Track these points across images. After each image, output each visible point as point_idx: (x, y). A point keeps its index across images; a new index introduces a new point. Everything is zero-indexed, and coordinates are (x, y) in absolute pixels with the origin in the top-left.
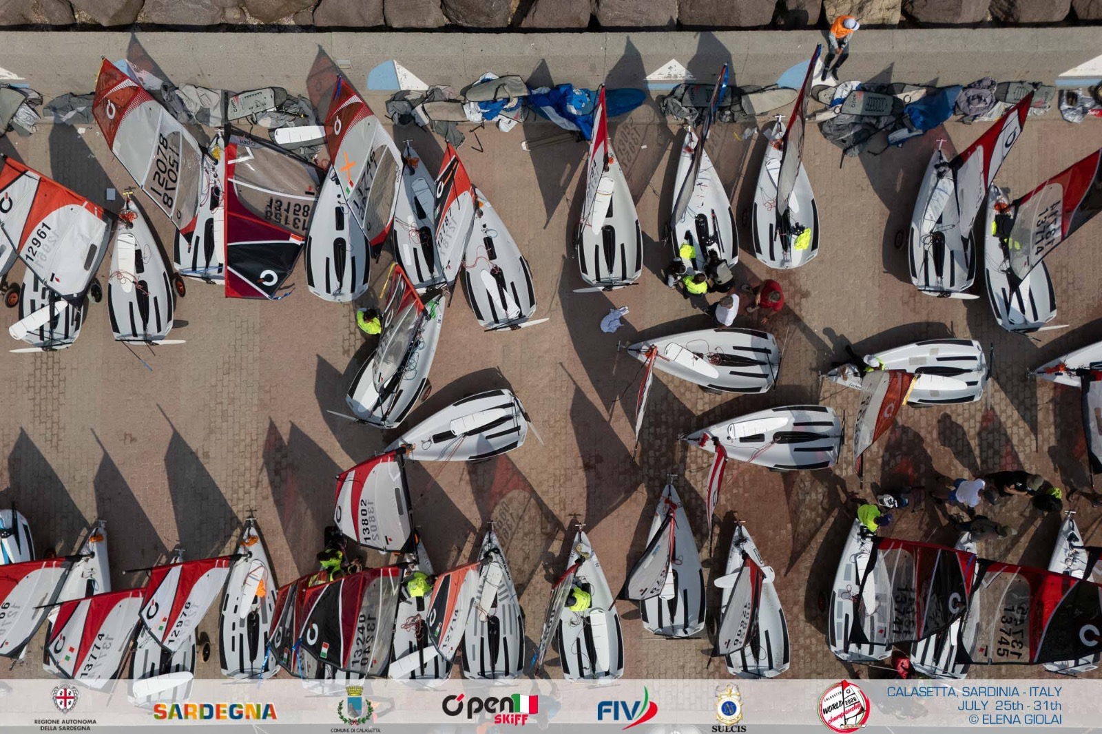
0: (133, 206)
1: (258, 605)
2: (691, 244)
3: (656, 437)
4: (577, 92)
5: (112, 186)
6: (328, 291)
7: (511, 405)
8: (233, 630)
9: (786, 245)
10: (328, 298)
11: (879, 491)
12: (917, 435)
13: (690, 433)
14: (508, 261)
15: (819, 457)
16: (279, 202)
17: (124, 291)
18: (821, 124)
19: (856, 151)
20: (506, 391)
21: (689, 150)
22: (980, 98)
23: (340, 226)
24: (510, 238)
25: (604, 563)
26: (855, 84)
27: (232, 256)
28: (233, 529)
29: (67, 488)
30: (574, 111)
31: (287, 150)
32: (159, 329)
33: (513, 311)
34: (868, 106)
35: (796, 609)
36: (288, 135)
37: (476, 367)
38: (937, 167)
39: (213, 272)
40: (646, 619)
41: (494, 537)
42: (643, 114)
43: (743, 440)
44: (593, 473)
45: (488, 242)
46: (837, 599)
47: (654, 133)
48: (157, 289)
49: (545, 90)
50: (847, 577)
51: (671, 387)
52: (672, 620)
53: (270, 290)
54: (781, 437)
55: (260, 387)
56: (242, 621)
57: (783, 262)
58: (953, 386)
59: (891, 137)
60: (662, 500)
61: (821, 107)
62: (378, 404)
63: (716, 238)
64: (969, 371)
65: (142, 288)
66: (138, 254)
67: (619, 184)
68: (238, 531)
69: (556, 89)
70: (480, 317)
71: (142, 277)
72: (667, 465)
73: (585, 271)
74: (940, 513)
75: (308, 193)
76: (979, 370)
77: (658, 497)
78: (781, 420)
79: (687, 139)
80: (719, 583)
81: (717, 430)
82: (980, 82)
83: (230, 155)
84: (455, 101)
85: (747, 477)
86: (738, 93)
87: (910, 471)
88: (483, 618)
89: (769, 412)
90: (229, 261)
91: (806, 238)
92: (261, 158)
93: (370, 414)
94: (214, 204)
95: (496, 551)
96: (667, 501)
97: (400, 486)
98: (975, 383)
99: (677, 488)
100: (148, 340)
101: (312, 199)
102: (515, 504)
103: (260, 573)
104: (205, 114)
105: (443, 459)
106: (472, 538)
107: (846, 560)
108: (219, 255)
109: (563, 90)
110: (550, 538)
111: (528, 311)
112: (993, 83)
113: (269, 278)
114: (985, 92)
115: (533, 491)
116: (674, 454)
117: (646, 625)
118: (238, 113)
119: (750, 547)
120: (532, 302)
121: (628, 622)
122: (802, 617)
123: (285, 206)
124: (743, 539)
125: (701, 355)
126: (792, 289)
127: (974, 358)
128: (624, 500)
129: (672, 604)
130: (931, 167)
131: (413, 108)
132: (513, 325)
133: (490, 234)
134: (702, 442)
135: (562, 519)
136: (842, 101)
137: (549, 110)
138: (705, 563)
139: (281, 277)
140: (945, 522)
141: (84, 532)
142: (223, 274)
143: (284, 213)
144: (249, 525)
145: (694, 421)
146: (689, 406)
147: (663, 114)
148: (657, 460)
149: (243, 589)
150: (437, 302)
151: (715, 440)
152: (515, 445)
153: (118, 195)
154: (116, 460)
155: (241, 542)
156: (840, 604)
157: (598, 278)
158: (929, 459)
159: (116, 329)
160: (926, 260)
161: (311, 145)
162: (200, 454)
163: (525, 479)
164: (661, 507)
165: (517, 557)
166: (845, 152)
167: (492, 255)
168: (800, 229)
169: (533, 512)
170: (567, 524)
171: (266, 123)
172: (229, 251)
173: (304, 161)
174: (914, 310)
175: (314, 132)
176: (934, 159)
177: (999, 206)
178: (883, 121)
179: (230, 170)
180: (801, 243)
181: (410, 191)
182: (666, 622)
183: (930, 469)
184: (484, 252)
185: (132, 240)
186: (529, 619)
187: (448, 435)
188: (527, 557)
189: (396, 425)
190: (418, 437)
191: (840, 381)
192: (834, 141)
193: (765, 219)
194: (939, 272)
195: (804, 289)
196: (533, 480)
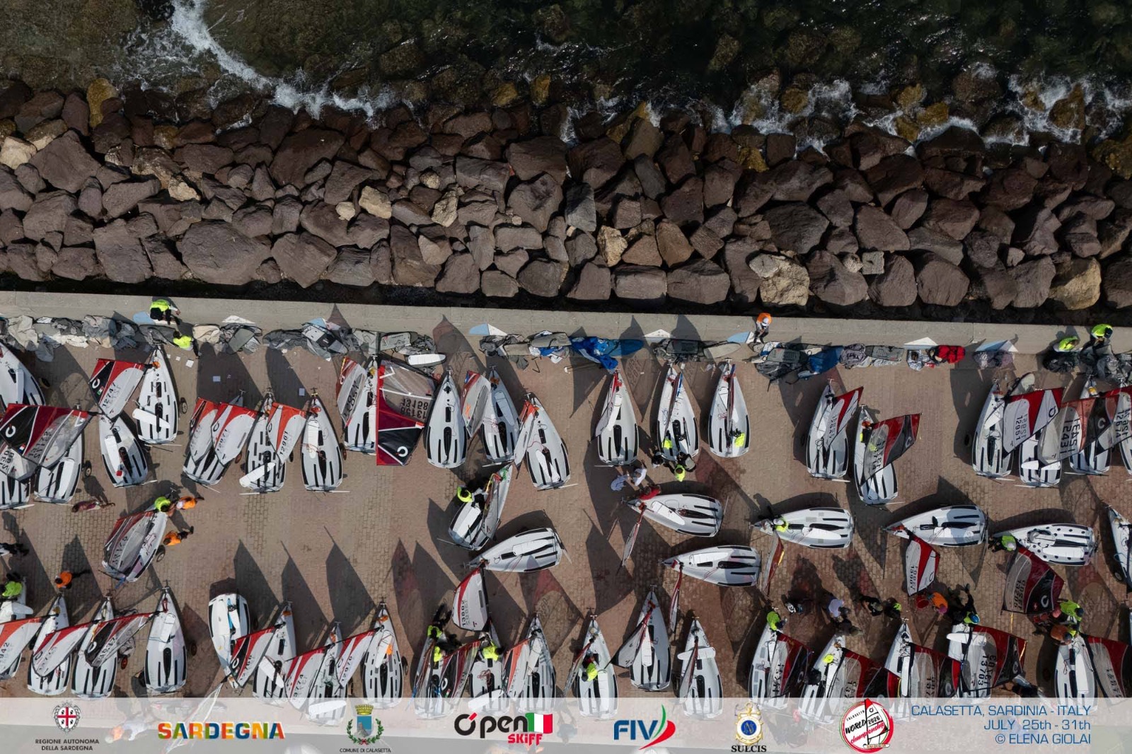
0: (318, 403)
1: (387, 659)
2: (670, 439)
3: (645, 559)
4: (601, 342)
5: (302, 387)
6: (440, 461)
7: (552, 538)
8: (371, 676)
9: (729, 444)
10: (439, 465)
11: (786, 600)
12: (812, 565)
13: (666, 558)
14: (554, 445)
15: (746, 579)
16: (409, 401)
17: (311, 456)
18: (756, 364)
19: (778, 381)
20: (549, 530)
21: (670, 379)
22: (854, 356)
23: (448, 419)
24: (555, 431)
25: (608, 641)
26: (776, 344)
27: (381, 438)
28: (370, 609)
29: (266, 578)
30: (598, 353)
31: (417, 369)
32: (333, 483)
33: (555, 478)
34: (785, 357)
35: (730, 675)
36: (417, 360)
37: (529, 510)
38: (827, 397)
39: (368, 447)
40: (633, 678)
41: (537, 621)
42: (642, 354)
43: (700, 565)
44: (602, 582)
45: (541, 432)
46: (755, 670)
47: (650, 365)
48: (332, 457)
49: (580, 340)
50: (762, 656)
51: (655, 528)
52: (650, 679)
53: (403, 460)
54: (723, 565)
55: (392, 518)
56: (376, 670)
57: (728, 453)
58: (832, 537)
59: (799, 375)
60: (646, 602)
61: (755, 354)
62: (468, 534)
63: (685, 436)
64: (842, 528)
65: (322, 456)
66: (320, 433)
67: (625, 399)
68: (373, 611)
69: (587, 339)
70: (534, 481)
71: (322, 448)
72: (651, 578)
73: (602, 455)
74: (825, 616)
75: (427, 395)
76: (849, 528)
77: (644, 599)
78: (723, 554)
79: (669, 372)
80: (680, 656)
81: (682, 558)
82: (855, 345)
83: (381, 373)
84: (524, 342)
85: (702, 588)
86: (703, 345)
87: (807, 589)
88: (529, 673)
89: (715, 549)
90: (380, 441)
91: (742, 439)
92: (399, 373)
93: (463, 540)
94: (369, 403)
95: (539, 630)
96: (650, 602)
97: (481, 589)
98: (846, 536)
99: (657, 595)
100: (326, 490)
101: (430, 399)
102: (552, 600)
103: (389, 639)
104: (366, 346)
105: (508, 570)
106: (524, 620)
107: (762, 645)
108: (372, 437)
109: (592, 341)
110: (573, 623)
111: (566, 479)
112: (862, 348)
113: (403, 452)
114: (857, 353)
115: (563, 592)
116: (656, 571)
117: (633, 682)
118: (387, 346)
119: (701, 634)
120: (568, 474)
121: (622, 679)
122: (734, 680)
123: (412, 403)
124: (696, 629)
125: (674, 510)
126: (734, 468)
127: (846, 520)
128: (622, 598)
129: (650, 669)
130: (823, 396)
131: (497, 347)
132: (555, 486)
133: (543, 427)
134: (673, 565)
135: (582, 611)
136: (768, 353)
137: (583, 351)
138: (673, 643)
139: (410, 451)
140: (828, 622)
141: (276, 608)
142: (374, 449)
143: (411, 408)
144: (381, 607)
145: (669, 551)
146: (666, 540)
147: (655, 355)
148: (645, 574)
149: (377, 649)
150: (507, 469)
151: (682, 564)
152: (553, 564)
153: (306, 393)
154: (297, 562)
155: (376, 619)
156: (757, 673)
157: (610, 459)
158: (820, 581)
159: (306, 482)
160: (818, 456)
161: (430, 366)
162: (351, 560)
163: (559, 584)
164: (645, 608)
165: (553, 635)
166: (771, 381)
167: (543, 441)
168: (738, 433)
169: (564, 606)
170: (585, 614)
171: (404, 352)
172: (379, 435)
173: (426, 375)
174: (812, 484)
175: (434, 358)
176: (826, 392)
177: (865, 423)
178: (794, 366)
179: (381, 383)
180: (739, 442)
181: (494, 399)
182: (646, 681)
183: (820, 587)
184: (538, 438)
185: (317, 425)
186: (559, 675)
187: (511, 555)
188: (558, 635)
189: (479, 548)
190: (492, 555)
191: (762, 529)
192: (764, 374)
193: (717, 425)
194: (825, 465)
195: (742, 468)
196: (564, 585)
